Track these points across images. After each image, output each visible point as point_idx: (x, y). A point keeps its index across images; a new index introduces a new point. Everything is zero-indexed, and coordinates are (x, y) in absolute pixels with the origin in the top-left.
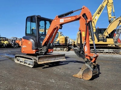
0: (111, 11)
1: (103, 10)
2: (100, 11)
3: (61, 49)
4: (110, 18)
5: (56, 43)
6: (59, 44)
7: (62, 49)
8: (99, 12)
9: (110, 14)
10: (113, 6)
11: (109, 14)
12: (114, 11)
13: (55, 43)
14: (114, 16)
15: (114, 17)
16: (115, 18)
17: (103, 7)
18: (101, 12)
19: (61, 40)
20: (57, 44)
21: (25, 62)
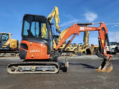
0: (58, 22)
3: (11, 55)
4: (57, 27)
5: (5, 47)
6: (10, 48)
7: (14, 55)
10: (59, 18)
11: (56, 24)
13: (3, 48)
14: (60, 26)
17: (52, 16)
19: (13, 44)
20: (6, 49)
21: (37, 69)
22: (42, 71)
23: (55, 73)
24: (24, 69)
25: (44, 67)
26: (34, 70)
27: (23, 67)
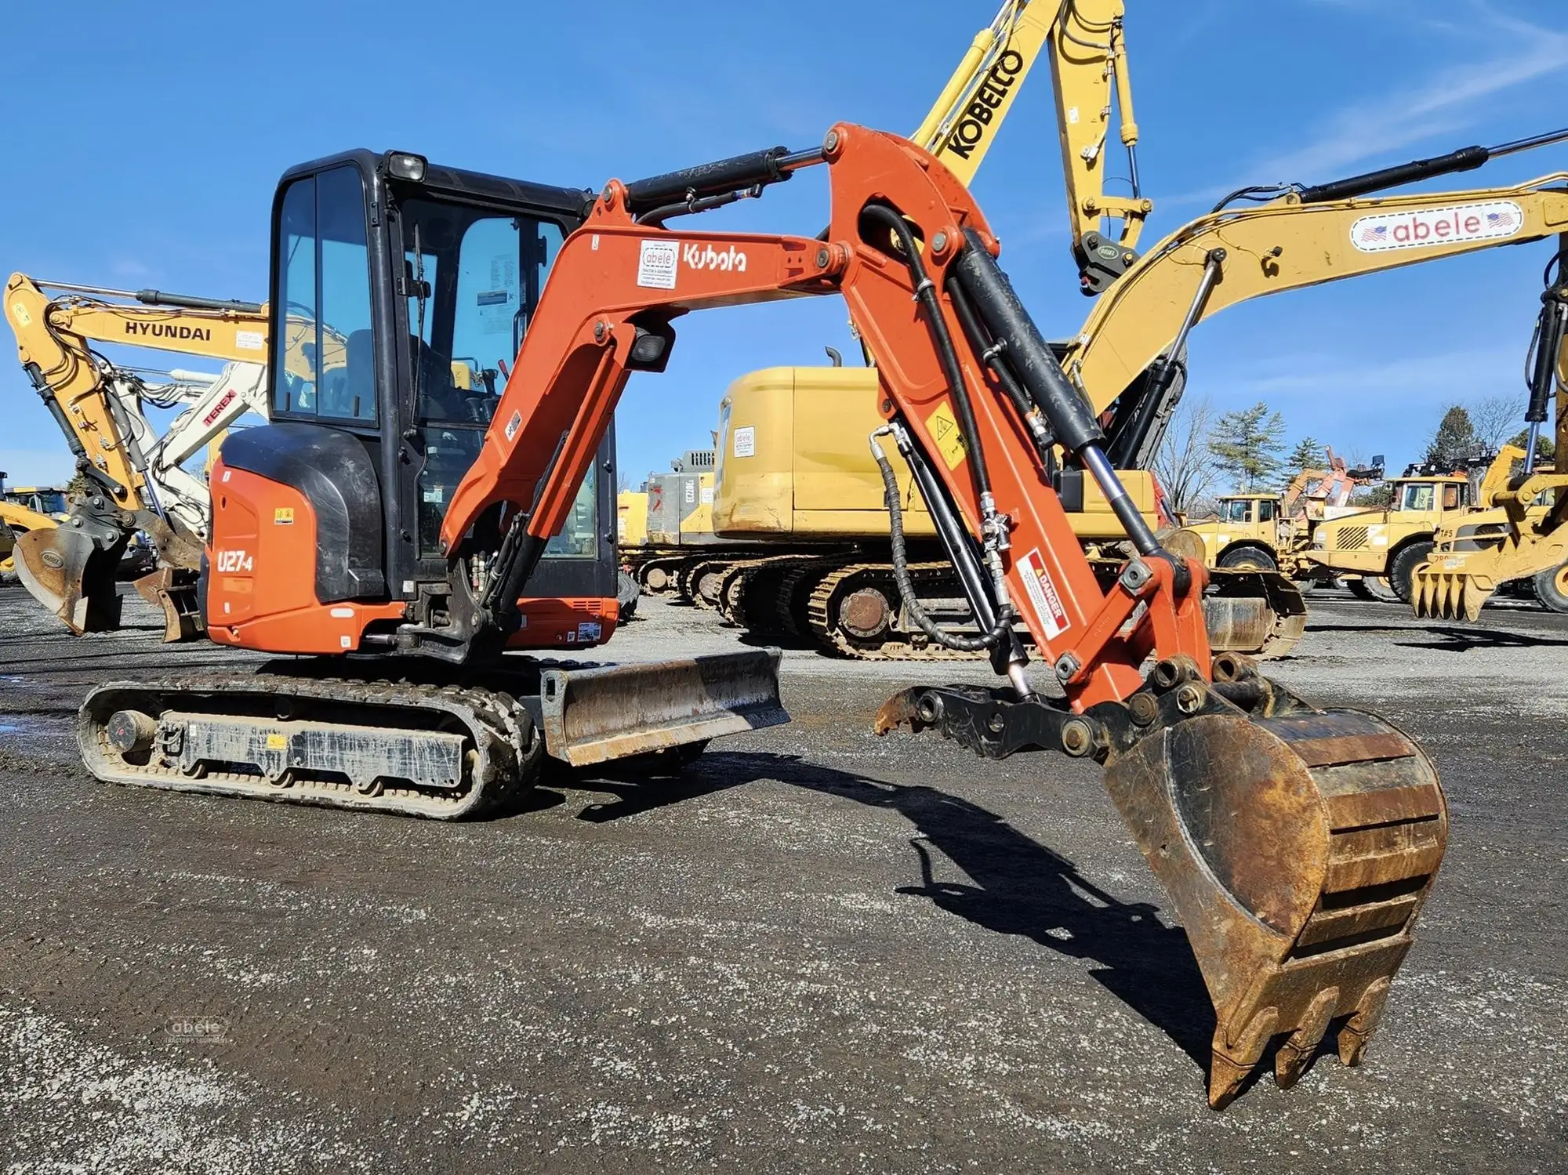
0: (1102, 129)
1: (1007, 102)
2: (979, 110)
4: (1091, 212)
8: (962, 126)
9: (1091, 164)
10: (1122, 64)
11: (1078, 166)
12: (1130, 129)
14: (1136, 194)
15: (1137, 206)
16: (1141, 216)
17: (1011, 62)
18: (990, 131)
21: (304, 759)
22: (341, 778)
23: (451, 820)
24: (204, 746)
25: (363, 744)
26: (284, 767)
27: (201, 726)
